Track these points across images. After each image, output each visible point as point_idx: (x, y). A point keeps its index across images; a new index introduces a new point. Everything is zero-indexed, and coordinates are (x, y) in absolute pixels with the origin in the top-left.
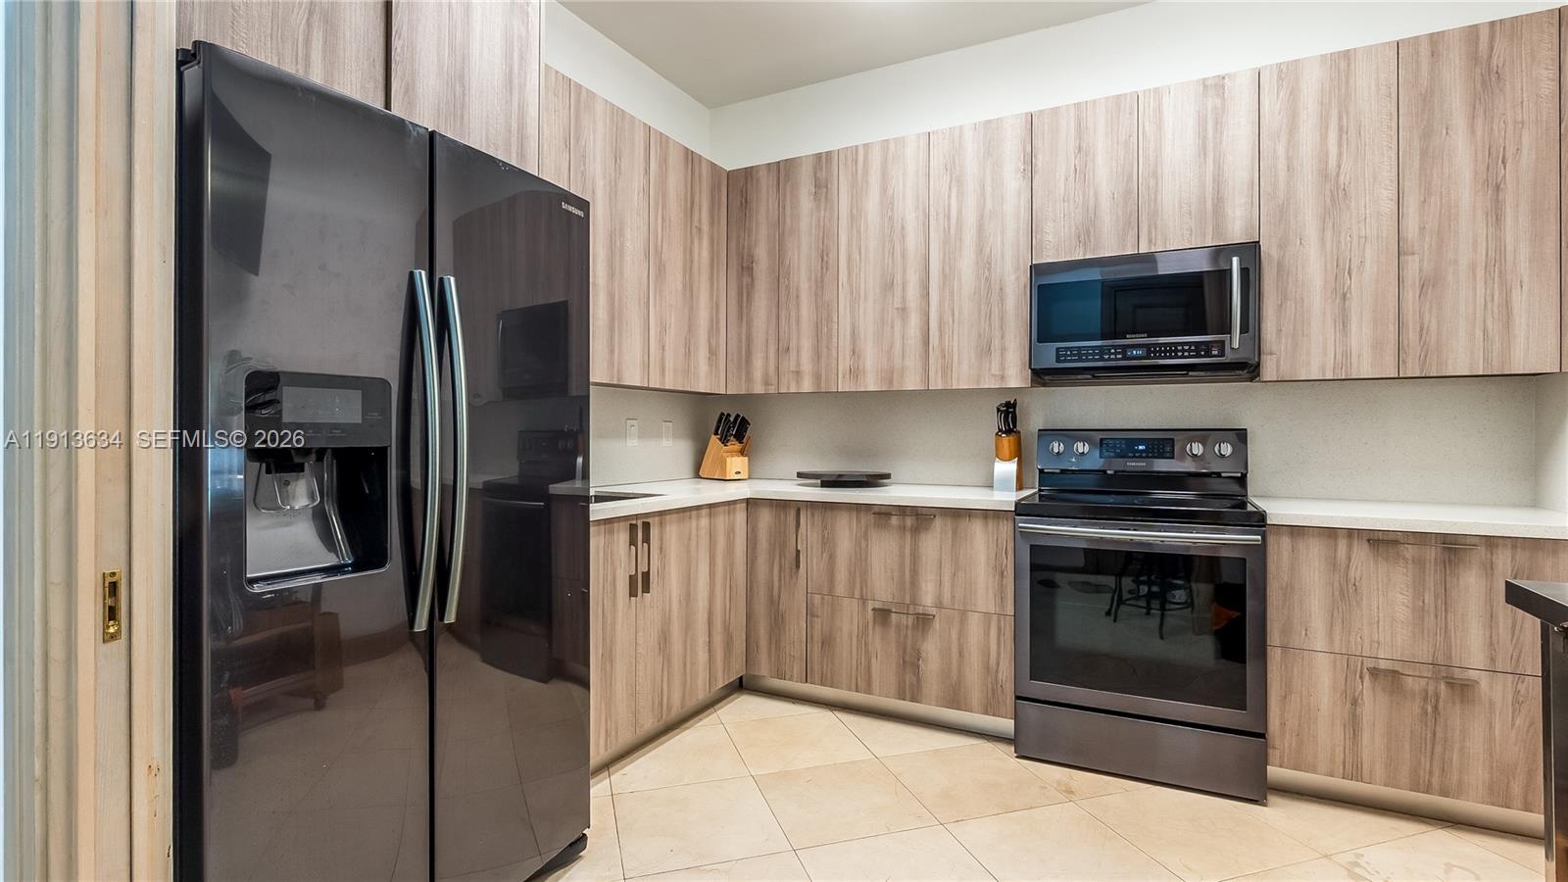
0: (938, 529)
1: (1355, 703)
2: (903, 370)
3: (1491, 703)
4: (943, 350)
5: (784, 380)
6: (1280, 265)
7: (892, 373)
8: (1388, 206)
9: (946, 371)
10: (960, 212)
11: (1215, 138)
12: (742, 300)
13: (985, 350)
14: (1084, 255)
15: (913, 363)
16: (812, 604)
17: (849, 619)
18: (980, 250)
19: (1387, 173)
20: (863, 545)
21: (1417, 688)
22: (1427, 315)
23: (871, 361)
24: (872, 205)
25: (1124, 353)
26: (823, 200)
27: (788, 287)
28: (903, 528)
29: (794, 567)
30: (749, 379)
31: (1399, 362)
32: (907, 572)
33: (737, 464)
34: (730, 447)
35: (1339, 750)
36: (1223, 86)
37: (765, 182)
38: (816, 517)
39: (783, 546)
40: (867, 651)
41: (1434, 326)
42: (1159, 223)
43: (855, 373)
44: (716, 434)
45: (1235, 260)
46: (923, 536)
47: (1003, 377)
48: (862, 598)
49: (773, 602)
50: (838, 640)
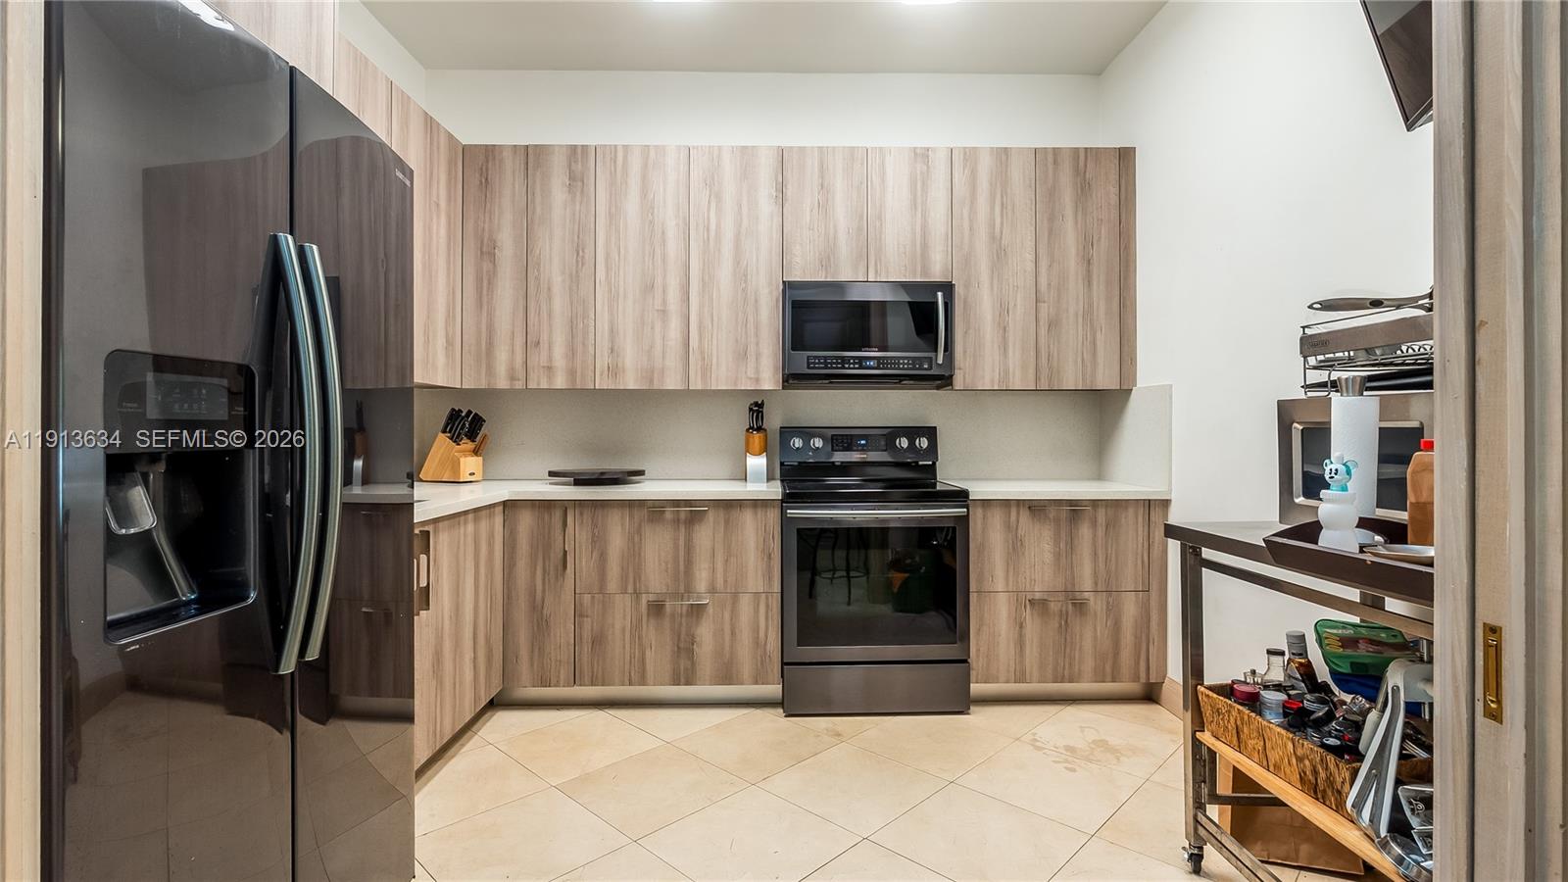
0: (711, 519)
1: (1021, 627)
2: (662, 371)
3: (1095, 613)
4: (702, 353)
5: (533, 376)
6: (965, 302)
7: (653, 372)
8: (1030, 266)
9: (706, 371)
10: (718, 226)
11: (922, 195)
12: (482, 288)
13: (742, 355)
14: (826, 277)
15: (673, 363)
16: (581, 605)
17: (622, 614)
18: (737, 262)
19: (1030, 244)
20: (636, 539)
21: (1056, 609)
22: (1051, 346)
23: (630, 358)
24: (632, 205)
25: (860, 363)
26: (578, 194)
27: (537, 278)
28: (676, 521)
29: (560, 568)
30: (490, 370)
31: (1037, 379)
32: (682, 563)
33: (470, 464)
34: (462, 447)
35: (1012, 663)
36: (928, 156)
37: (510, 166)
38: (585, 516)
39: (547, 547)
40: (640, 645)
41: (1056, 354)
42: (883, 258)
43: (614, 371)
44: (444, 432)
45: (940, 294)
46: (697, 527)
47: (757, 380)
48: (635, 592)
49: (536, 608)
50: (610, 638)
